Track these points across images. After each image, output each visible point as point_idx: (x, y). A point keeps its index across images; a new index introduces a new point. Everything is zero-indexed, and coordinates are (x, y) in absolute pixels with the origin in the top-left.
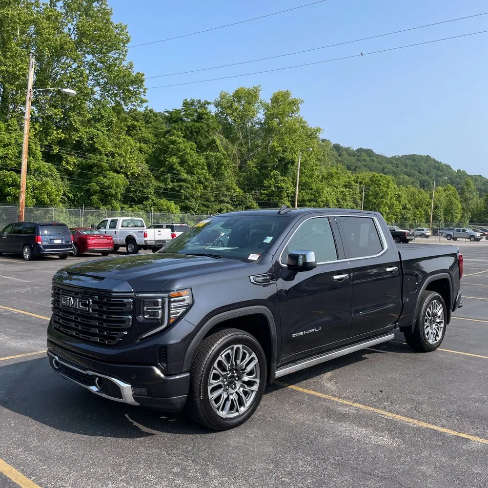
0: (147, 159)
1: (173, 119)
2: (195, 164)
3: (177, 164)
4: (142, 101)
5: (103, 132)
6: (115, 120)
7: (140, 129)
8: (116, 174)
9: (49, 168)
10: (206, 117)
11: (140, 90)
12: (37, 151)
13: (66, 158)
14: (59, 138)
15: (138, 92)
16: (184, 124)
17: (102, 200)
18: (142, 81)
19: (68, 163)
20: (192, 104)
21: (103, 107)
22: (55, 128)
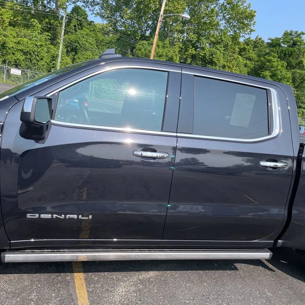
0: (249, 72)
1: (274, 44)
2: (283, 77)
3: (269, 76)
4: (251, 30)
5: (220, 51)
6: (230, 43)
7: (248, 51)
10: (299, 43)
11: (251, 22)
12: (176, 61)
14: (192, 54)
15: (250, 24)
16: (281, 49)
18: (253, 16)
20: (291, 34)
21: (224, 34)
22: (191, 47)
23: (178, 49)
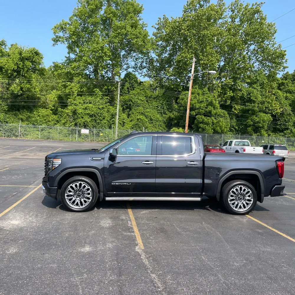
0: (290, 103)
4: (284, 67)
5: (257, 89)
6: (266, 81)
7: (287, 85)
8: (264, 114)
9: (223, 113)
11: (283, 61)
12: (216, 104)
13: (235, 106)
14: (230, 96)
17: (254, 131)
18: (284, 55)
19: (235, 109)
21: (259, 75)
22: (229, 90)
23: (217, 93)
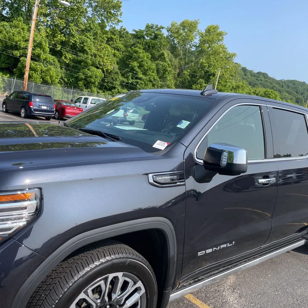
0: (118, 61)
1: (138, 36)
2: (149, 68)
3: (137, 67)
4: (118, 21)
5: (90, 39)
6: (99, 32)
7: (115, 41)
8: (96, 69)
9: (53, 60)
10: (160, 37)
11: (118, 13)
12: (46, 47)
13: (65, 54)
14: (61, 40)
15: (116, 14)
16: (145, 41)
17: (85, 85)
18: (120, 7)
19: (66, 58)
20: (152, 28)
21: (93, 22)
22: (60, 33)
23: (45, 34)
